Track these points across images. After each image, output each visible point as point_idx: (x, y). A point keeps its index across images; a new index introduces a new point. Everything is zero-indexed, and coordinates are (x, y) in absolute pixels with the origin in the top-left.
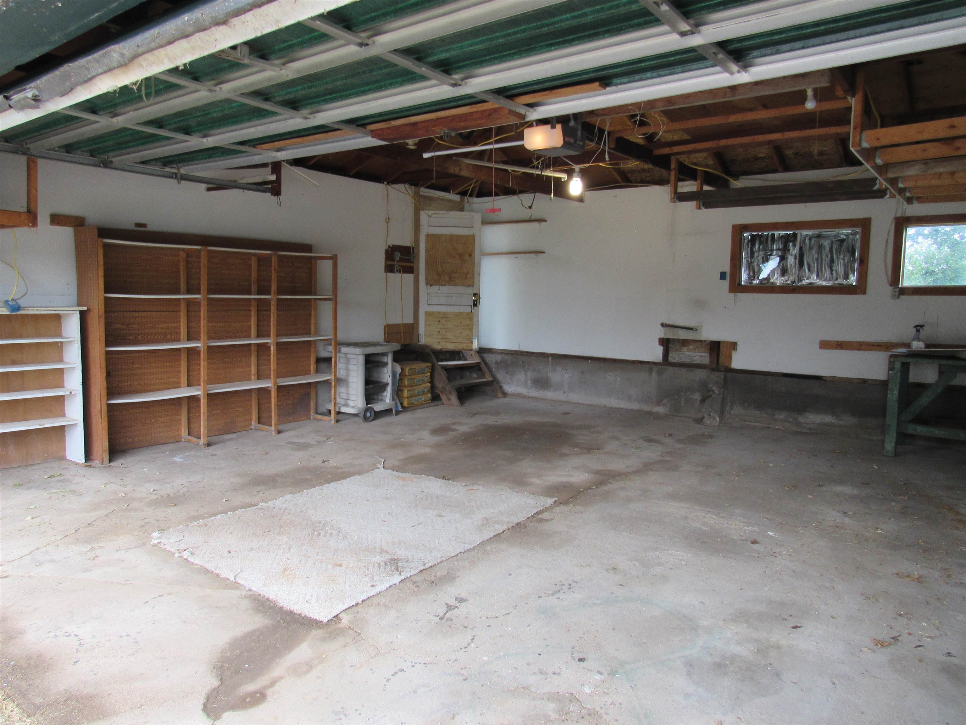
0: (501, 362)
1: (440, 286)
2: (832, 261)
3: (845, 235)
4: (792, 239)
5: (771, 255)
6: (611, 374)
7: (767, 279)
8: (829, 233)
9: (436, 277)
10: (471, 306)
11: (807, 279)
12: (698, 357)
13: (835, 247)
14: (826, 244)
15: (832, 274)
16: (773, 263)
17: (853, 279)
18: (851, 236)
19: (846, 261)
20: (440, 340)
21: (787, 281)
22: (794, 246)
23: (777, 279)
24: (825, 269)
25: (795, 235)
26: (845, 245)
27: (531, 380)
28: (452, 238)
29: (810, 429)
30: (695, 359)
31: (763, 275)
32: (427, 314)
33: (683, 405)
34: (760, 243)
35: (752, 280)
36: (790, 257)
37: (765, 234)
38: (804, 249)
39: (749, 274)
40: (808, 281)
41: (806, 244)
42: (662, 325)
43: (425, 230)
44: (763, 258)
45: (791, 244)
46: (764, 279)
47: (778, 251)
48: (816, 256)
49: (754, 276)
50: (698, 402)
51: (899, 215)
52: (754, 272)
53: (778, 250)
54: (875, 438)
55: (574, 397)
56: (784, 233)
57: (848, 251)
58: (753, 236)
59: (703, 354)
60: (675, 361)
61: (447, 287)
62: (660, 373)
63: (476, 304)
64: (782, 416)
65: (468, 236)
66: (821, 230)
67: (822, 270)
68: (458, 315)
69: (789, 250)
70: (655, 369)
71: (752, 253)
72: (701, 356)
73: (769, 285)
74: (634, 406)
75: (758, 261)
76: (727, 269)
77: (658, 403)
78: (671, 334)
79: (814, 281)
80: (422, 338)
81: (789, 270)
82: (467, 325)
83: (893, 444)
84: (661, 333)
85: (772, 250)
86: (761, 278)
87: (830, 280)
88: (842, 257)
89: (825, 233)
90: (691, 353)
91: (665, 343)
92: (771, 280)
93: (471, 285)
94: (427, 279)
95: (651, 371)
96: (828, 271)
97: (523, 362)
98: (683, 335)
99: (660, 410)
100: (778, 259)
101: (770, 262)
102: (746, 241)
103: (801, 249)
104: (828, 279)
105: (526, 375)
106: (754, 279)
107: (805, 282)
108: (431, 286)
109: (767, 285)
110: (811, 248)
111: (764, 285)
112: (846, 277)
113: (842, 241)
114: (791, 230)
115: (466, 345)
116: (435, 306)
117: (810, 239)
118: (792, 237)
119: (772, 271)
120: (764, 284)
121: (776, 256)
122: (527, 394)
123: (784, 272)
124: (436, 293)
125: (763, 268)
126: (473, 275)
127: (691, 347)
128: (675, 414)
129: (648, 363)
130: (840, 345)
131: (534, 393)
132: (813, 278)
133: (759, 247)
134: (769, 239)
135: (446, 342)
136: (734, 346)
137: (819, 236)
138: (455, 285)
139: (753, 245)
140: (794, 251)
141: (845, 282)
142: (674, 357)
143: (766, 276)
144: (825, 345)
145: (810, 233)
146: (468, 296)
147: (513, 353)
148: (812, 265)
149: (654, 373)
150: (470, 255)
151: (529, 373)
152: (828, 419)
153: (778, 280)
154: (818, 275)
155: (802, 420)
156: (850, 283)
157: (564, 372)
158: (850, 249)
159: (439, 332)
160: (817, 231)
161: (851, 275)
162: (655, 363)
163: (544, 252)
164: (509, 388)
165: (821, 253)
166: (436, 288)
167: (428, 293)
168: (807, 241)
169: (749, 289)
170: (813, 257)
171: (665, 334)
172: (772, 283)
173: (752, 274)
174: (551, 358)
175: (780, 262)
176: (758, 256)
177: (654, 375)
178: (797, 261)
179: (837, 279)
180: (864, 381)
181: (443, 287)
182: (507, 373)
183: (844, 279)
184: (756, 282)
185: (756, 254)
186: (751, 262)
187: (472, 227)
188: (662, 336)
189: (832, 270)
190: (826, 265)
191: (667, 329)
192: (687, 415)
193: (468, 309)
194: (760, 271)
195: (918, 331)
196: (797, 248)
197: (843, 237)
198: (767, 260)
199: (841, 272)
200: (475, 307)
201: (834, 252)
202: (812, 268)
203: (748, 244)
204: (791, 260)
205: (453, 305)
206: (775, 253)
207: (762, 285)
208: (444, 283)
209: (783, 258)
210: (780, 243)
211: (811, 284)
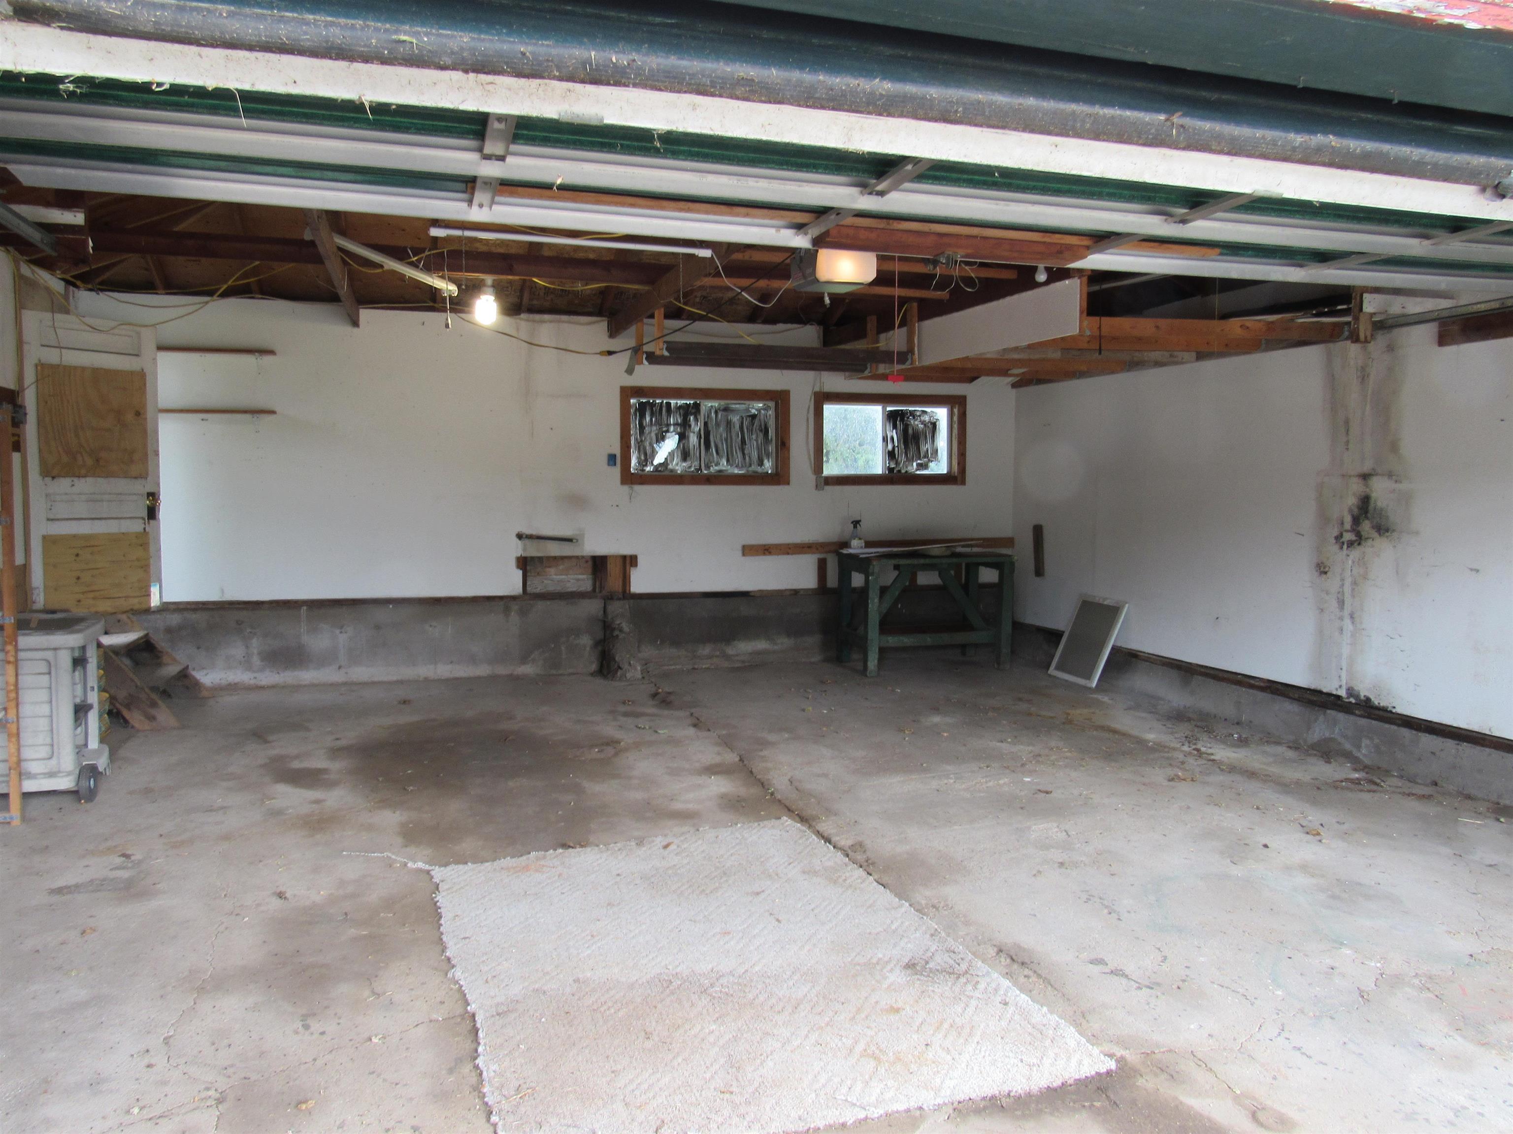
0: (180, 628)
1: (76, 480)
2: (743, 442)
3: (756, 410)
4: (693, 411)
5: (667, 431)
6: (434, 624)
7: (665, 464)
8: (737, 406)
9: (65, 459)
10: (144, 519)
11: (716, 465)
12: (572, 581)
13: (745, 424)
14: (735, 419)
15: (744, 458)
16: (670, 443)
17: (768, 466)
18: (763, 412)
19: (759, 442)
20: (81, 596)
21: (690, 467)
22: (696, 420)
23: (677, 464)
24: (736, 453)
25: (697, 406)
26: (756, 422)
27: (259, 654)
28: (99, 375)
29: (743, 662)
30: (568, 585)
31: (659, 459)
32: (49, 541)
33: (564, 657)
34: (652, 414)
35: (644, 466)
36: (691, 435)
37: (657, 401)
38: (710, 425)
39: (639, 458)
40: (717, 468)
41: (711, 419)
42: (520, 536)
43: (35, 354)
44: (657, 435)
45: (692, 418)
46: (660, 465)
47: (676, 427)
48: (724, 435)
49: (646, 460)
50: (588, 649)
51: (817, 389)
52: (646, 454)
53: (675, 424)
54: (813, 660)
55: (361, 673)
56: (682, 402)
57: (761, 431)
58: (641, 404)
59: (581, 577)
60: (538, 591)
61: (90, 480)
62: (523, 613)
63: (152, 513)
64: (706, 650)
65: (132, 373)
66: (729, 402)
67: (732, 455)
68: (115, 539)
69: (690, 426)
70: (515, 607)
71: (642, 428)
72: (578, 580)
73: (667, 473)
74: (483, 670)
75: (651, 439)
76: (617, 450)
77: (524, 660)
78: (533, 550)
79: (724, 468)
80: (38, 595)
81: (692, 452)
82: (138, 560)
83: (876, 661)
84: (517, 549)
85: (668, 425)
86: (656, 462)
87: (742, 466)
88: (754, 437)
89: (733, 406)
90: (563, 577)
91: (524, 563)
92: (670, 467)
93: (143, 476)
94: (43, 462)
95: (507, 611)
96: (740, 454)
97: (239, 623)
98: (554, 549)
99: (527, 669)
100: (677, 437)
101: (667, 441)
102: (632, 411)
103: (706, 424)
104: (740, 465)
105: (247, 647)
106: (646, 465)
107: (714, 469)
108: (53, 478)
109: (663, 473)
110: (718, 425)
111: (660, 473)
112: (761, 463)
113: (754, 417)
114: (690, 398)
115: (136, 601)
116: (63, 522)
117: (716, 412)
118: (692, 408)
119: (669, 453)
120: (660, 471)
121: (674, 433)
122: (252, 682)
123: (685, 455)
124: (66, 494)
125: (657, 449)
126: (146, 455)
127: (561, 567)
128: (554, 672)
129: (501, 598)
130: (766, 550)
131: (269, 677)
132: (723, 464)
133: (651, 420)
134: (664, 409)
135: (94, 598)
136: (630, 561)
137: (726, 409)
138: (110, 475)
139: (642, 416)
140: (696, 427)
141: (759, 470)
142: (537, 585)
143: (662, 461)
144: (749, 550)
145: (715, 404)
146: (135, 497)
147: (211, 607)
148: (720, 445)
149: (513, 614)
150: (138, 414)
151: (255, 642)
152: (761, 645)
153: (678, 466)
154: (728, 461)
155: (730, 651)
156: (765, 471)
157: (338, 631)
158: (763, 427)
159: (78, 578)
160: (723, 403)
161: (766, 461)
162: (513, 598)
163: (273, 412)
164: (208, 677)
165: (730, 432)
166: (63, 485)
167: (47, 495)
168: (713, 415)
169: (642, 479)
170: (721, 436)
171: (524, 550)
172: (672, 471)
173: (643, 458)
174: (305, 608)
175: (680, 441)
176: (650, 433)
177: (514, 617)
178: (702, 440)
179: (750, 465)
180: (796, 592)
181: (83, 480)
182: (198, 648)
183: (759, 465)
184: (649, 469)
185: (647, 430)
186: (642, 441)
187: (137, 355)
188: (520, 553)
189: (744, 454)
190: (737, 448)
191: (527, 542)
192: (571, 671)
193: (136, 527)
194: (654, 453)
195: (855, 527)
196: (701, 424)
197: (754, 411)
198: (663, 439)
199: (755, 455)
200: (151, 521)
201: (745, 430)
202: (721, 452)
203: (636, 415)
204: (693, 439)
205: (105, 519)
206: (672, 428)
207: (657, 473)
208: (83, 471)
209: (682, 437)
210: (678, 416)
211: (720, 471)
